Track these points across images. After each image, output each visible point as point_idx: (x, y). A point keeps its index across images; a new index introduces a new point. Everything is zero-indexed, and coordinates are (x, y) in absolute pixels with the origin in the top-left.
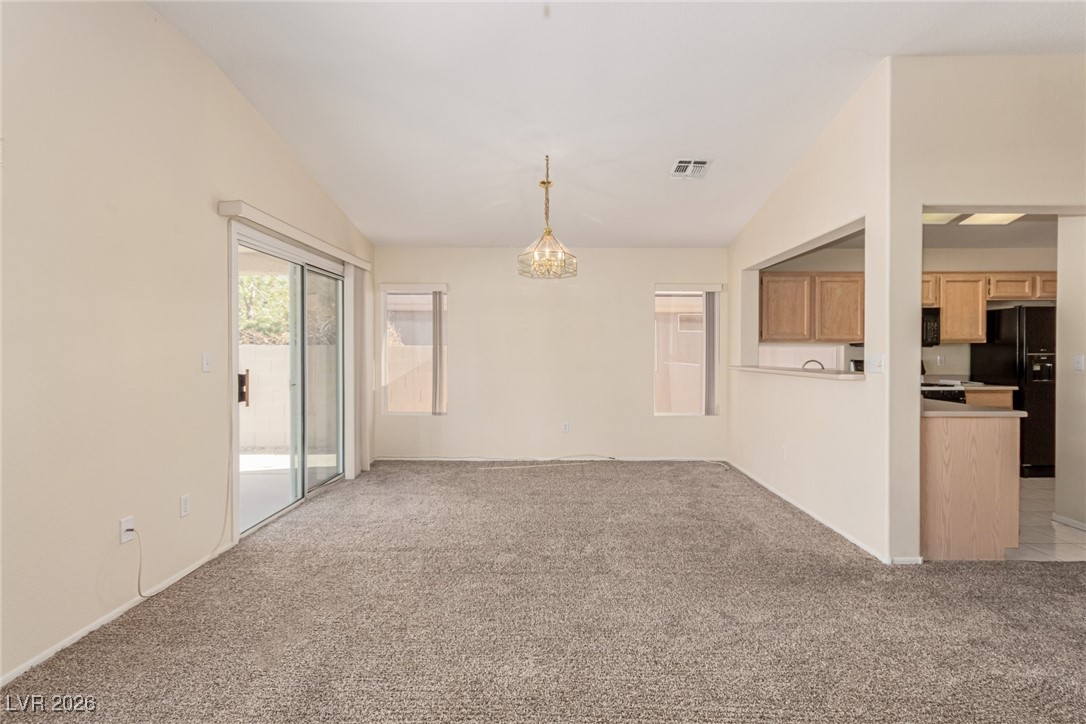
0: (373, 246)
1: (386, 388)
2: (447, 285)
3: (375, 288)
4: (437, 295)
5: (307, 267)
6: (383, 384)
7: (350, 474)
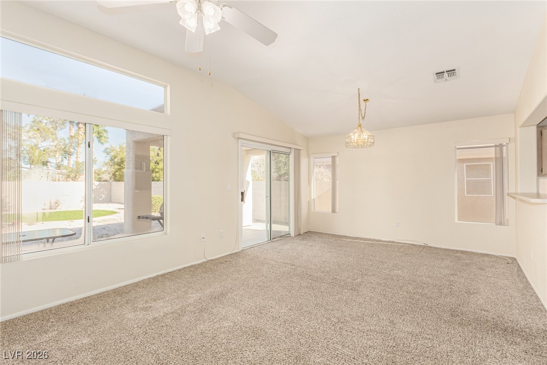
0: (307, 139)
1: (314, 200)
2: (338, 153)
3: (309, 156)
4: (334, 158)
5: (272, 151)
6: (312, 198)
7: (293, 235)
